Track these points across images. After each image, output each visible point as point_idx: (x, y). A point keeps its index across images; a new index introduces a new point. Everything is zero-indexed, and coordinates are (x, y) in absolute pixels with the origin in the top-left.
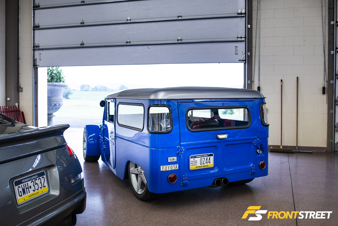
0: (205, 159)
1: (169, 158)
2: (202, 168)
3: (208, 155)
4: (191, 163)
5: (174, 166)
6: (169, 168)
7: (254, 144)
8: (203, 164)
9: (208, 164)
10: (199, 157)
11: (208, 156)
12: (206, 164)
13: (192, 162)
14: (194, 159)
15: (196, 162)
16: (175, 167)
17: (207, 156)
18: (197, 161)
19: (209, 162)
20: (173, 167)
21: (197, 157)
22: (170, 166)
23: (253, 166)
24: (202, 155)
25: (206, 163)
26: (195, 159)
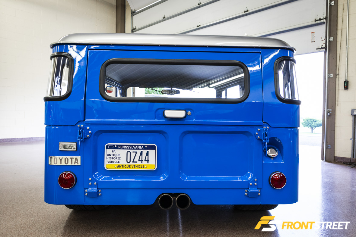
0: (136, 152)
1: (61, 144)
2: (131, 169)
3: (144, 146)
4: (108, 157)
5: (72, 159)
6: (61, 160)
7: (256, 135)
8: (133, 162)
9: (145, 163)
10: (124, 149)
11: (145, 148)
12: (139, 163)
13: (110, 157)
14: (114, 150)
15: (119, 157)
16: (74, 160)
17: (142, 147)
18: (119, 155)
19: (145, 160)
20: (70, 160)
21: (120, 149)
22: (64, 157)
23: (252, 180)
24: (130, 146)
25: (139, 160)
26: (115, 152)
